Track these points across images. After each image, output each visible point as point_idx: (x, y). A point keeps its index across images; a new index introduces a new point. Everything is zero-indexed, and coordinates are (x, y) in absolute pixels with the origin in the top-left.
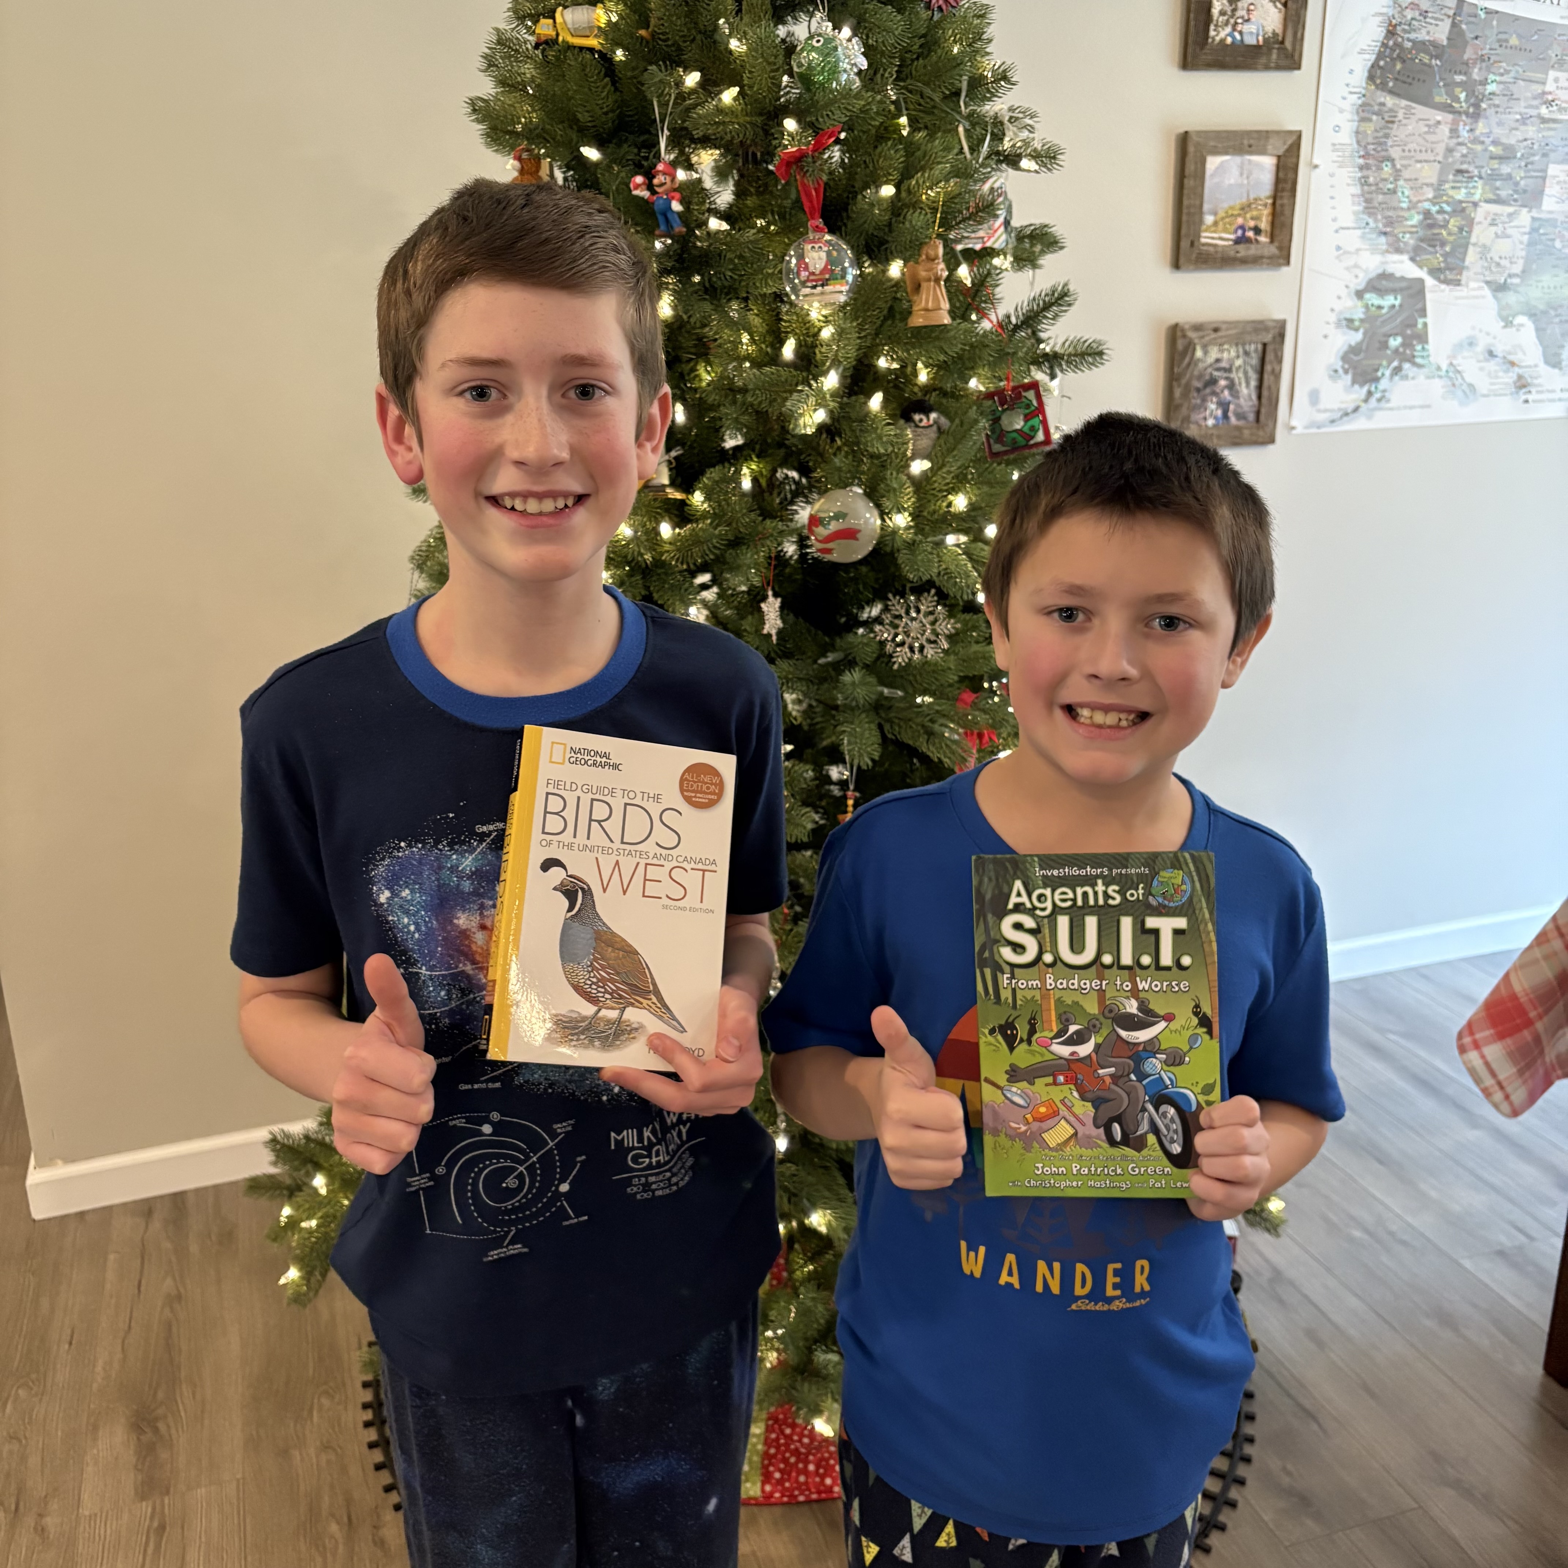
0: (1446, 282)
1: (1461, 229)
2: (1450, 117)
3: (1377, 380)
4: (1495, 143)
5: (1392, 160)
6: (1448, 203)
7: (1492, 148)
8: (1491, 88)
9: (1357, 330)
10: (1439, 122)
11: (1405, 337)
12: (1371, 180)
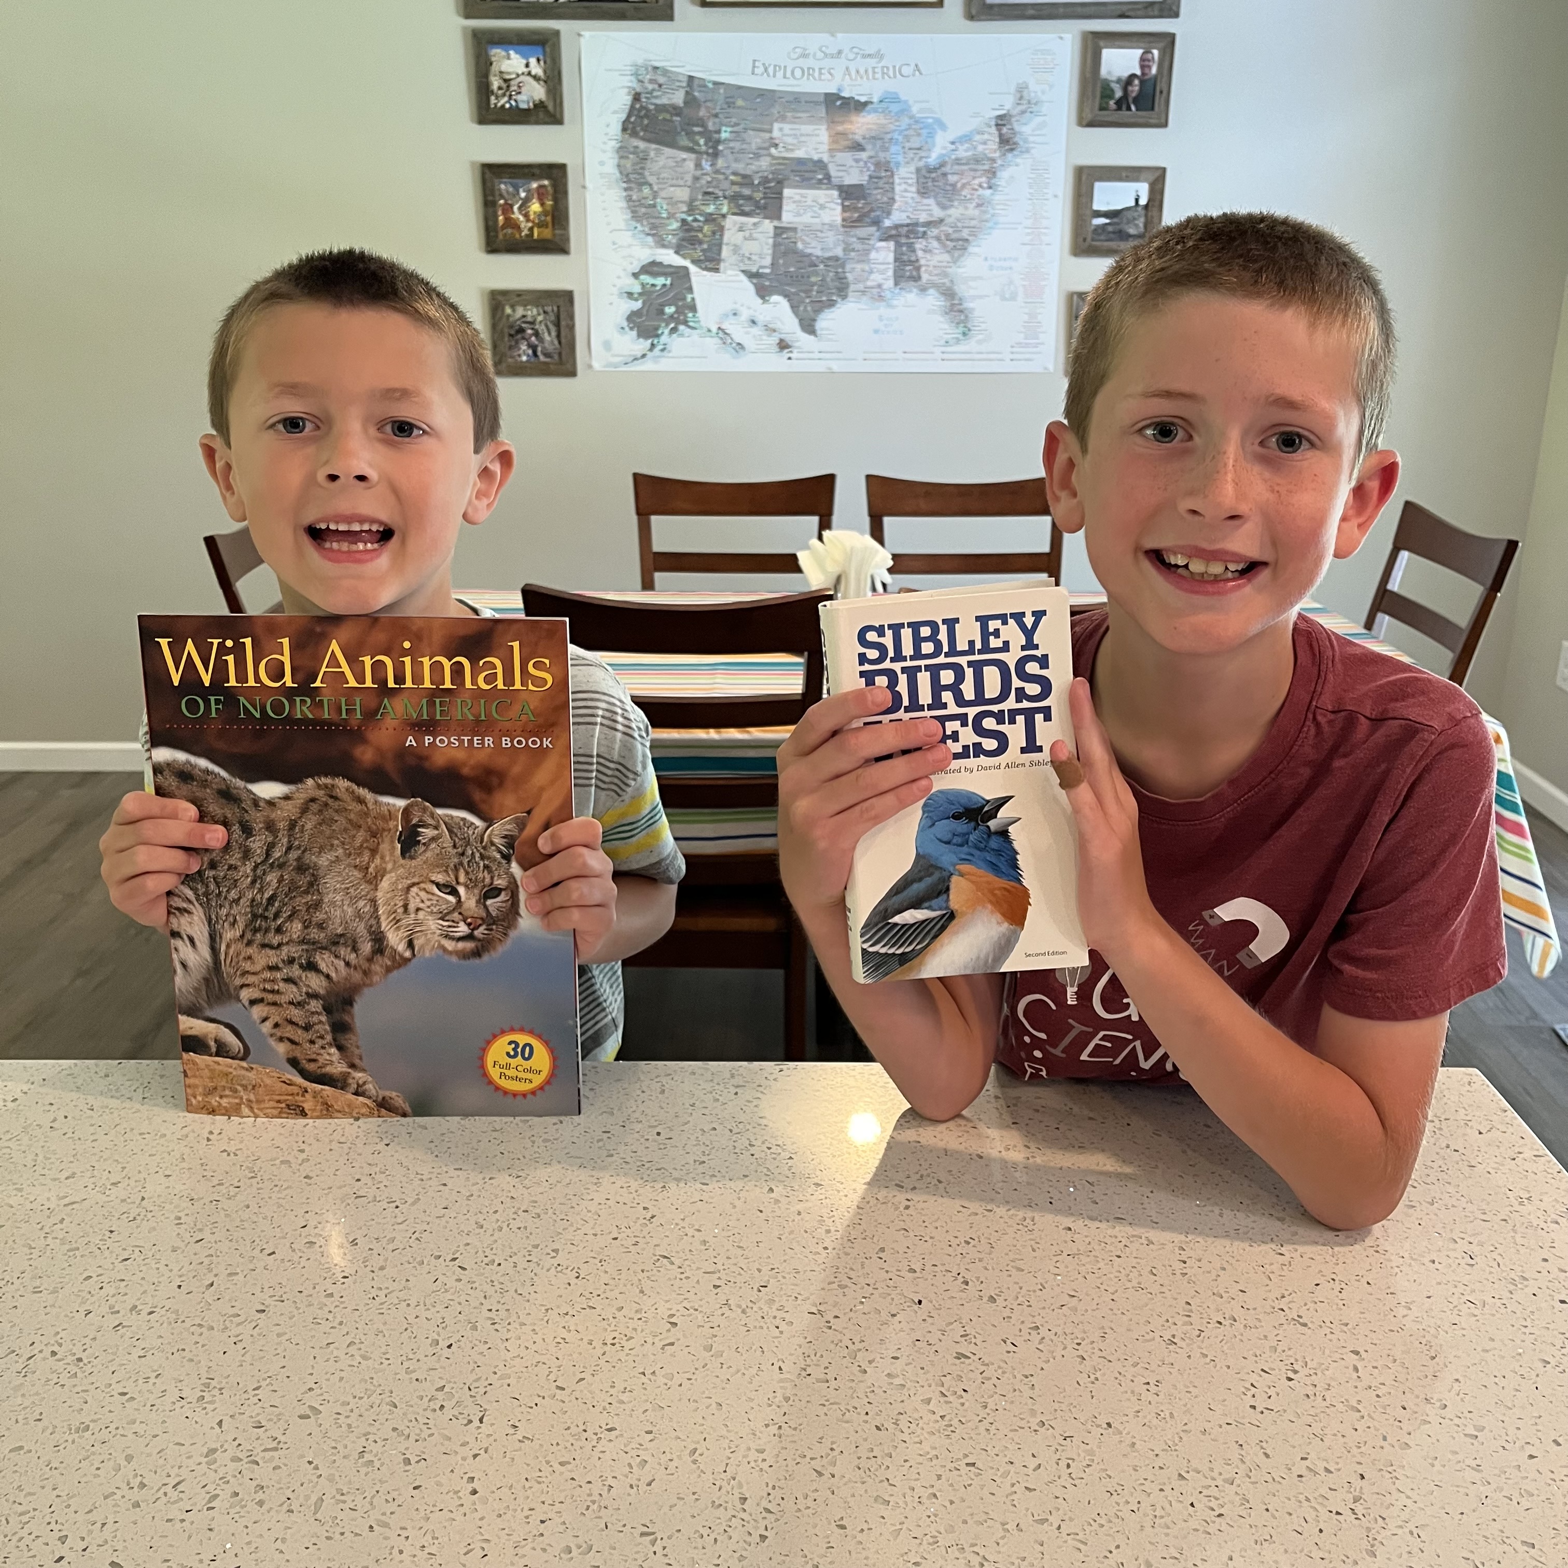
0: (707, 269)
1: (714, 233)
2: (693, 156)
3: (658, 336)
4: (734, 174)
5: (650, 185)
6: (700, 215)
7: (732, 177)
8: (724, 135)
9: (636, 300)
10: (684, 160)
11: (677, 307)
12: (634, 197)
